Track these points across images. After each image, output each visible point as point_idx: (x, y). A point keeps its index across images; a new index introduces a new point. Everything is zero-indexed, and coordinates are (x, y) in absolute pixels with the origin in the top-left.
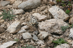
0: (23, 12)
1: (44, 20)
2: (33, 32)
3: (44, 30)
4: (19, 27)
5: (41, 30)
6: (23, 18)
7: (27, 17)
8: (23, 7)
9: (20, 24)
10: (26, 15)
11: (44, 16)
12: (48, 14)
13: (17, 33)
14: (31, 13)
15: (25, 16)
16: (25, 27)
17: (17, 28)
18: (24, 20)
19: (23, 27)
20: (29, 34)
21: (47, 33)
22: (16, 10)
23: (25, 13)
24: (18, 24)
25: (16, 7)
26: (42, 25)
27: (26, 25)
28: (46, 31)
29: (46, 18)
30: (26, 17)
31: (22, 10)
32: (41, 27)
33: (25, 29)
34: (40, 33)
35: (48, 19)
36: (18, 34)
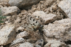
0: (18, 10)
1: (51, 21)
2: (36, 41)
3: (54, 37)
4: (13, 34)
5: (49, 37)
6: (18, 20)
7: (25, 18)
8: (18, 3)
9: (14, 29)
10: (23, 15)
11: (52, 14)
12: (57, 12)
13: (10, 44)
14: (31, 11)
15: (21, 17)
16: (23, 34)
17: (10, 36)
18: (20, 22)
19: (19, 34)
20: (30, 46)
21: (59, 41)
22: (5, 8)
23: (20, 13)
24: (12, 30)
25: (6, 4)
26: (49, 30)
27: (24, 30)
28: (57, 39)
29: (55, 17)
30: (23, 18)
31: (15, 7)
32: (48, 32)
33: (23, 37)
34: (47, 42)
35: (58, 19)
36: (12, 46)
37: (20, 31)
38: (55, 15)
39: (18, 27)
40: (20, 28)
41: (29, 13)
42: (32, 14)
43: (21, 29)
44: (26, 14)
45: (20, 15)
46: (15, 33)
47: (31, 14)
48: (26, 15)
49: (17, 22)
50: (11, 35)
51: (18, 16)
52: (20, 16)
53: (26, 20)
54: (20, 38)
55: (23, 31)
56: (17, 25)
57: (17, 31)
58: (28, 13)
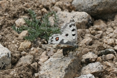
37: (88, 61)
39: (86, 52)
40: (90, 55)
41: (109, 28)
42: (115, 31)
43: (92, 57)
44: (104, 28)
45: (92, 30)
46: (80, 63)
50: (72, 66)
52: (92, 32)
53: (101, 41)
54: (87, 73)
56: (84, 50)
58: (107, 27)
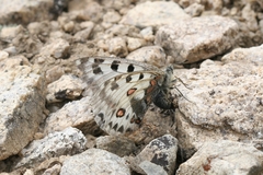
38: (231, 24)
47: (116, 17)
48: (96, 19)
49: (51, 52)
51: (54, 24)
55: (79, 98)
57: (51, 97)
